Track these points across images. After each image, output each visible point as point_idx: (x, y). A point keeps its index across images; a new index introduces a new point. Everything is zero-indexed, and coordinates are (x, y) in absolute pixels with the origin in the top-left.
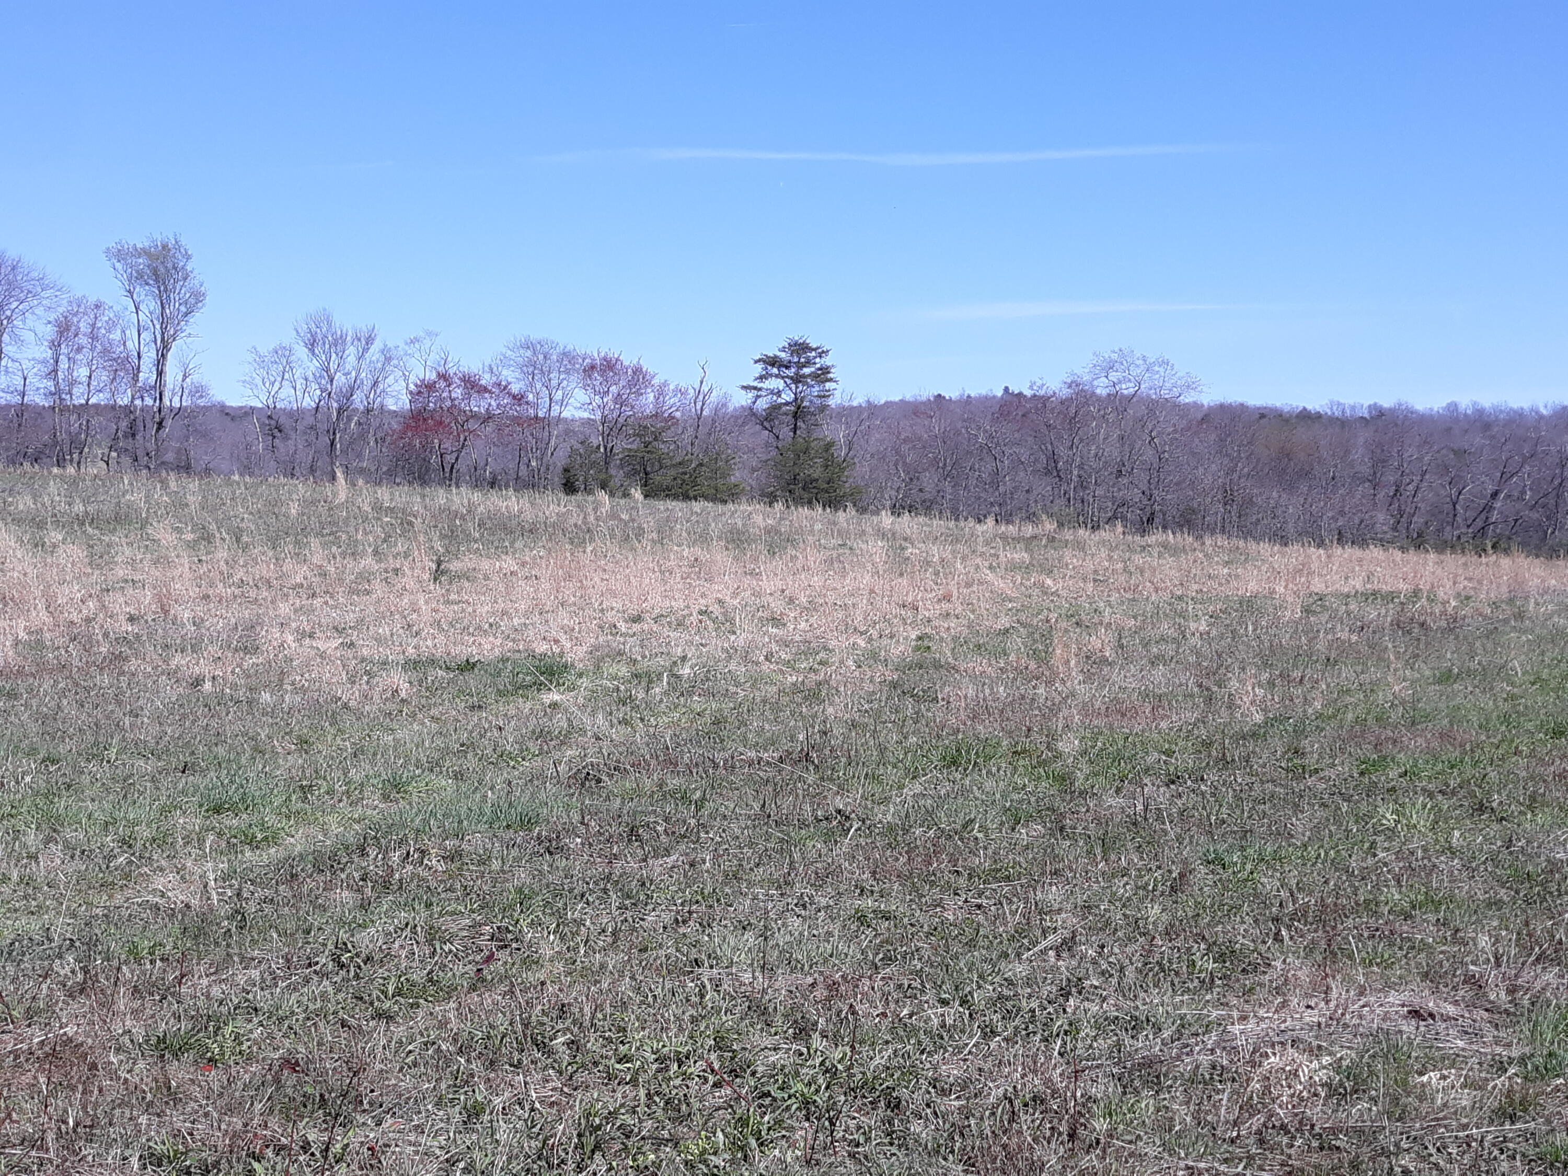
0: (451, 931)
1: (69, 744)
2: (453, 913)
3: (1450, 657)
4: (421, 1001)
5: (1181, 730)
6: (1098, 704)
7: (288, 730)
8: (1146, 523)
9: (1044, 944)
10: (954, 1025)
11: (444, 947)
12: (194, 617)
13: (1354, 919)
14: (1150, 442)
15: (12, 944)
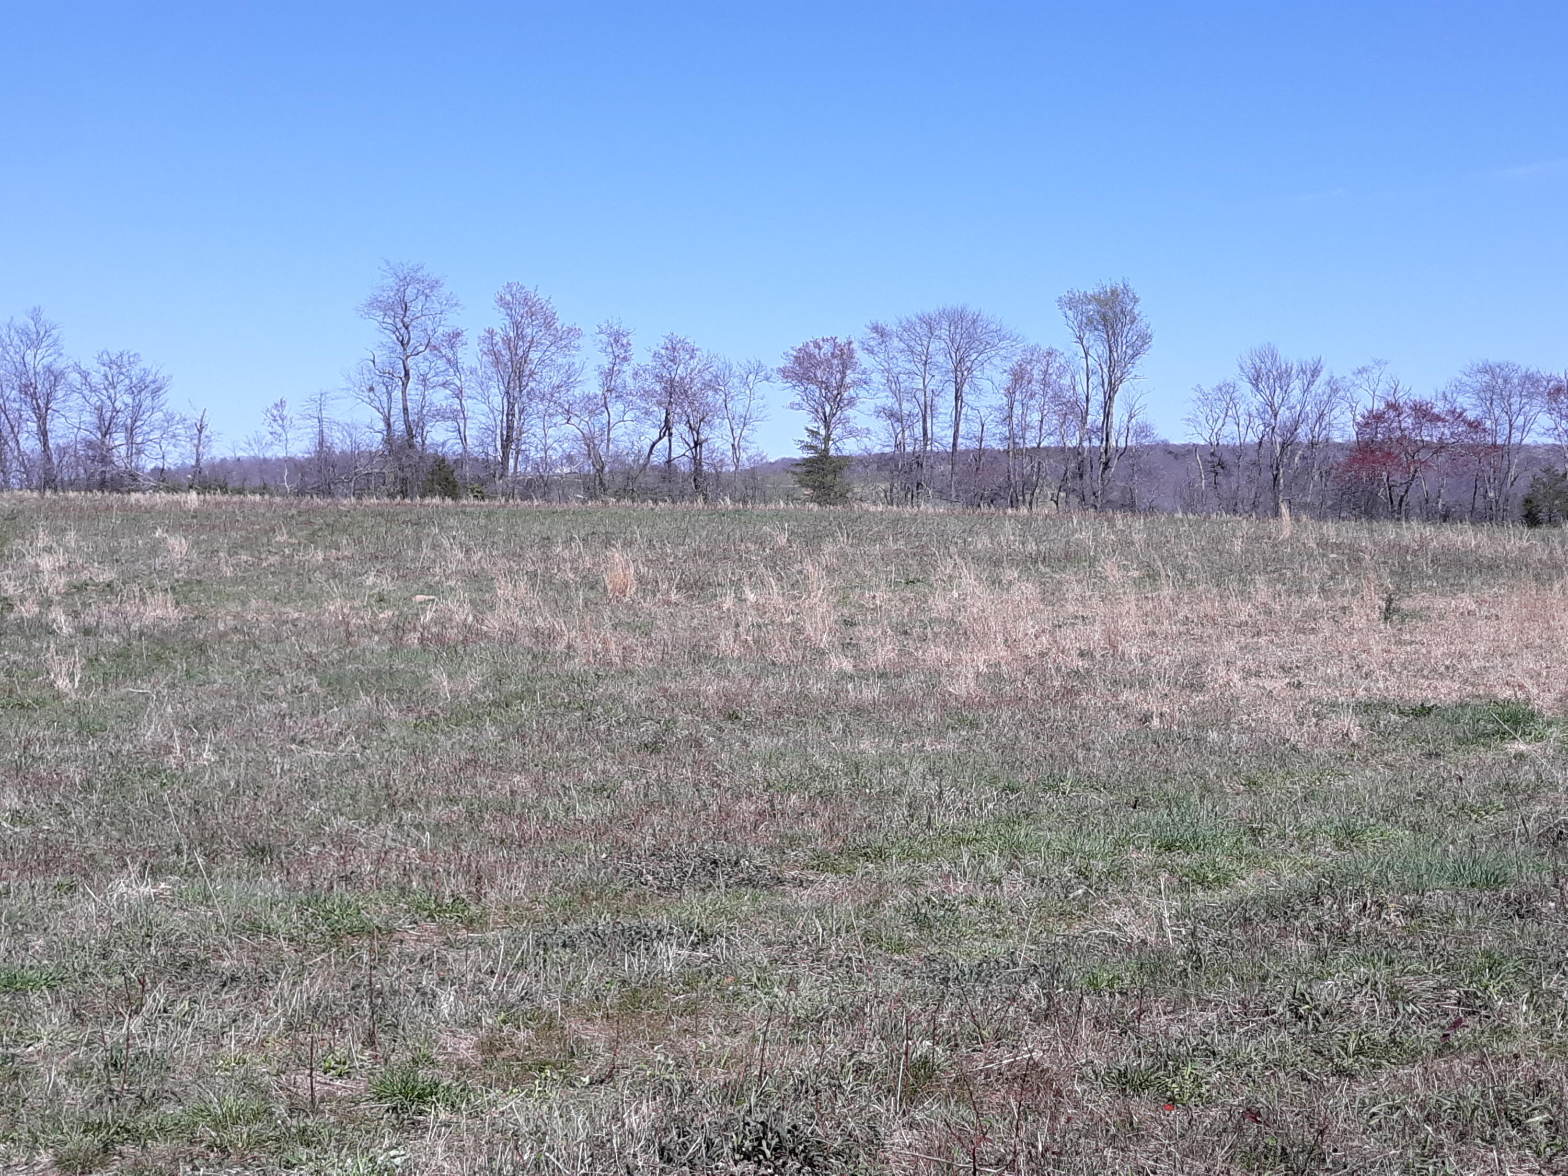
0: (1414, 991)
1: (1027, 774)
2: (1414, 973)
4: (1384, 1062)
7: (1236, 770)
11: (1407, 1007)
12: (1141, 654)
15: (980, 965)
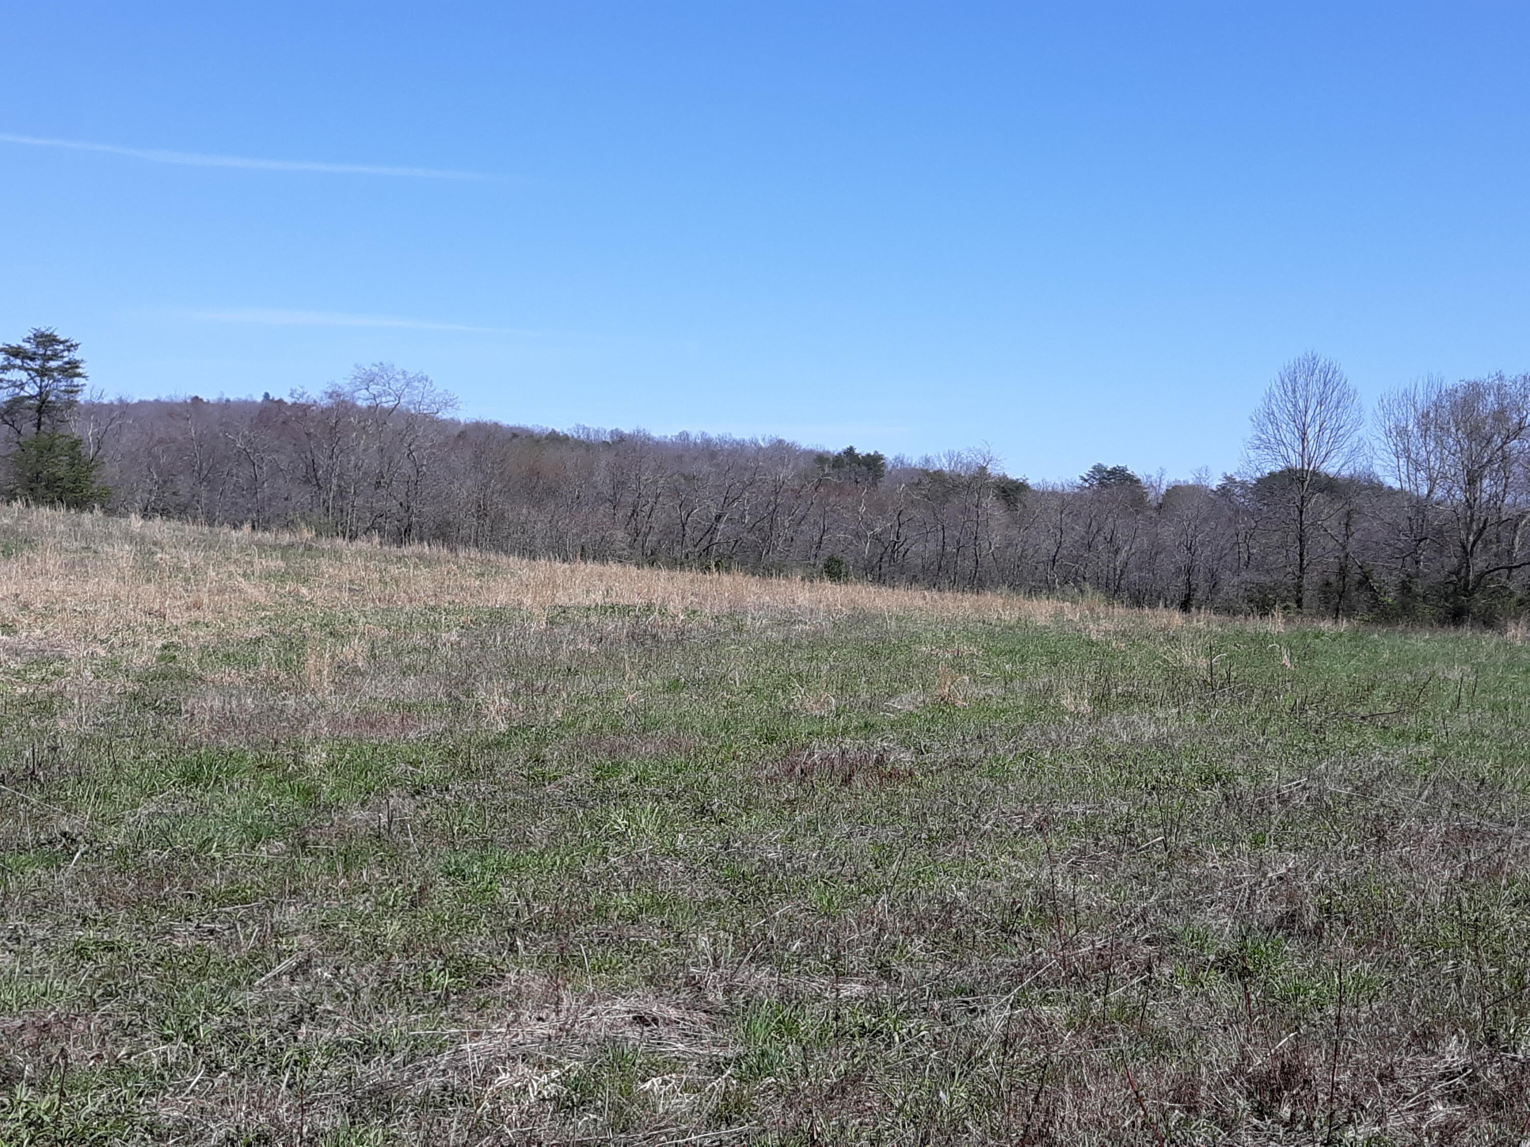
3: (678, 667)
5: (429, 740)
6: (347, 715)
8: (403, 535)
9: (278, 968)
10: (176, 1063)
13: (585, 926)
14: (408, 455)
